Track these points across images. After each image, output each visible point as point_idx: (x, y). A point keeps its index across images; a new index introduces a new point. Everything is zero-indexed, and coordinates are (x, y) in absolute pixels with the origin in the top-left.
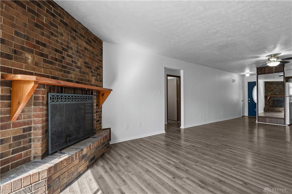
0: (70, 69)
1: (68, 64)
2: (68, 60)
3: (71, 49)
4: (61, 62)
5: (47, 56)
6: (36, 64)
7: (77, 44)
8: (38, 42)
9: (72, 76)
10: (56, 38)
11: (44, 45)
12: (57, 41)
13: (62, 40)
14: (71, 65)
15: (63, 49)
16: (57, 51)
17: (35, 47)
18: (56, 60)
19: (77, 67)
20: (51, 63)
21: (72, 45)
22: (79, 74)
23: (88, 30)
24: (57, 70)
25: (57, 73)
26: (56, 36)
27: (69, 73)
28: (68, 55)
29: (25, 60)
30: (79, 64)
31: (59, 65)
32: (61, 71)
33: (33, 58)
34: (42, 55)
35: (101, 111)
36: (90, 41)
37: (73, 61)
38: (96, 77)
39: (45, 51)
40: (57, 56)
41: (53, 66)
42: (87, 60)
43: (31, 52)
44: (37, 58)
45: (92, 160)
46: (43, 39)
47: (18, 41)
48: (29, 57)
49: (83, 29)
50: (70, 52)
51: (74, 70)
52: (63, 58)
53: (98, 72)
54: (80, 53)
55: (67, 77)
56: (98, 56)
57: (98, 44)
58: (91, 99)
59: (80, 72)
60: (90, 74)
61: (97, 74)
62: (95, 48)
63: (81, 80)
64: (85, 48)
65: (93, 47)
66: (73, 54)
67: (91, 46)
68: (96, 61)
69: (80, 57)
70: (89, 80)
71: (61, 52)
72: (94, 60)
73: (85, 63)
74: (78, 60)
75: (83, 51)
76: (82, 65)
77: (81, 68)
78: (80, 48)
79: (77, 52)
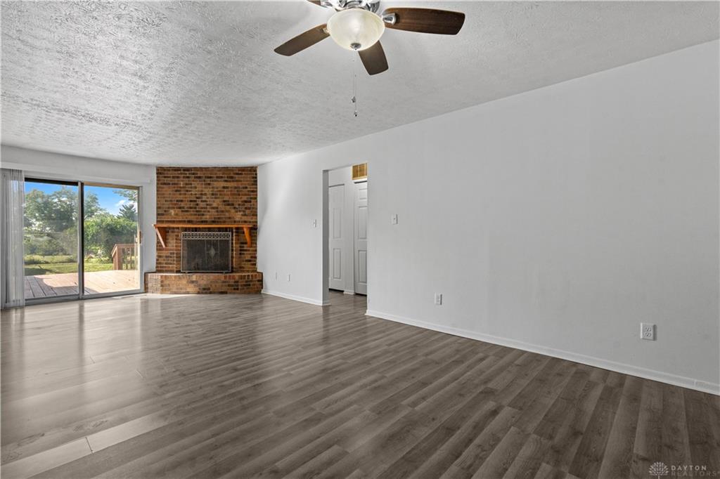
0: (204, 211)
1: (202, 208)
2: (202, 205)
3: (205, 194)
4: (195, 208)
5: (183, 207)
6: (177, 215)
7: (213, 188)
8: (178, 201)
9: (207, 217)
11: (182, 201)
12: (191, 194)
13: (198, 191)
14: (206, 208)
15: (197, 198)
16: (191, 201)
17: (175, 204)
18: (191, 208)
19: (213, 208)
20: (187, 211)
21: (206, 191)
22: (216, 213)
24: (191, 215)
25: (190, 218)
26: (190, 191)
27: (203, 215)
28: (202, 201)
29: (171, 215)
30: (215, 205)
31: (193, 211)
32: (196, 215)
33: (175, 211)
34: (180, 208)
35: (256, 251)
36: (232, 177)
37: (207, 205)
38: (244, 211)
39: (182, 204)
40: (192, 205)
41: (189, 213)
42: (226, 198)
43: (174, 208)
44: (177, 210)
45: (204, 289)
46: (181, 197)
47: (167, 205)
48: (172, 212)
49: (220, 171)
50: (204, 198)
51: (209, 212)
52: (197, 205)
53: (247, 205)
54: (216, 194)
55: (201, 218)
56: (246, 188)
57: (247, 174)
58: (228, 236)
59: (217, 212)
60: (233, 211)
61: (246, 208)
62: (241, 181)
63: (219, 218)
64: (224, 187)
65: (237, 181)
66: (208, 198)
67: (233, 181)
68: (242, 195)
69: (216, 198)
70: (230, 218)
71: (195, 201)
72: (239, 195)
73: (224, 201)
74: (214, 202)
75: (220, 191)
76: (218, 205)
77: (217, 208)
78: (216, 190)
79: (213, 194)
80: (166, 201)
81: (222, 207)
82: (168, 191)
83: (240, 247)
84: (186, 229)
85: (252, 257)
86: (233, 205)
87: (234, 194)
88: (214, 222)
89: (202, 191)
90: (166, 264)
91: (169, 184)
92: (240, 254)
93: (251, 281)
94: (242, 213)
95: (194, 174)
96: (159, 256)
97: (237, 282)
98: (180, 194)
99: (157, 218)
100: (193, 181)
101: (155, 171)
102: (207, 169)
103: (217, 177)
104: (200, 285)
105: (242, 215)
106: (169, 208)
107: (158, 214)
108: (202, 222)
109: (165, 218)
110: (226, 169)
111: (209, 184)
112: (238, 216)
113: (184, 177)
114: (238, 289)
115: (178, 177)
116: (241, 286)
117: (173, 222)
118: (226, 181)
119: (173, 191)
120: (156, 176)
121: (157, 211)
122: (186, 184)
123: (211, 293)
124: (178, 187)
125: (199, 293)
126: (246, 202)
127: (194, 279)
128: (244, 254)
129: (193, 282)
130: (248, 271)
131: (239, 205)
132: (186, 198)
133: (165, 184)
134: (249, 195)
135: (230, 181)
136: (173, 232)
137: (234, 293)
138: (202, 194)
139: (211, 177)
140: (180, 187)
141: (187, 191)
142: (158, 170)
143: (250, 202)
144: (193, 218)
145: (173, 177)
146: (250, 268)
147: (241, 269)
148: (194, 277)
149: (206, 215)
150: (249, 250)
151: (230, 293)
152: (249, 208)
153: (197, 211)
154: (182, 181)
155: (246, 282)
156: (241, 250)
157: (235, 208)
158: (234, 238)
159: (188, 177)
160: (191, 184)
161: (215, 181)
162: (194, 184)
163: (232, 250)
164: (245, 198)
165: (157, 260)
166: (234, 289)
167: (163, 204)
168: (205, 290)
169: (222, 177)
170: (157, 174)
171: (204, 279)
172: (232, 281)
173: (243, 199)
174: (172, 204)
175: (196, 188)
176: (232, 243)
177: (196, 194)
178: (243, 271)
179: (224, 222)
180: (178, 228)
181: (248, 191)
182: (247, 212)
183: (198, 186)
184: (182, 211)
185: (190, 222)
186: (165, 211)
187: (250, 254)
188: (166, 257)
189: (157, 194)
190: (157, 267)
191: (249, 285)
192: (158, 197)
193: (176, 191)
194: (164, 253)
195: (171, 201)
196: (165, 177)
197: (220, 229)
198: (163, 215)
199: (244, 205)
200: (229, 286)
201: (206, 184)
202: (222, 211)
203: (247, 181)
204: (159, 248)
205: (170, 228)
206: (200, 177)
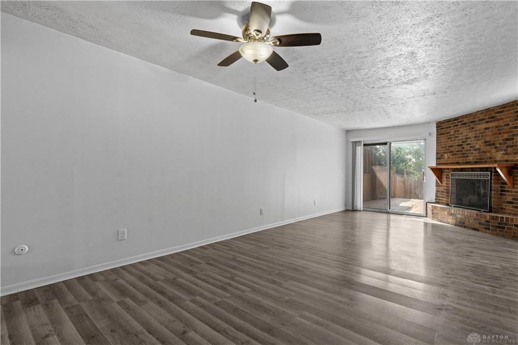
0: (469, 153)
1: (467, 151)
2: (467, 147)
4: (462, 151)
5: (453, 151)
6: (449, 158)
7: (476, 131)
8: (449, 147)
9: (471, 159)
10: (458, 138)
11: (452, 146)
12: (459, 140)
13: (464, 136)
14: (470, 150)
15: (463, 142)
16: (459, 146)
17: (448, 150)
18: (458, 151)
19: (476, 150)
20: (456, 154)
21: (470, 135)
23: (489, 109)
24: (459, 157)
25: (458, 160)
26: (458, 137)
27: (467, 156)
28: (467, 145)
29: (445, 159)
30: (477, 147)
31: (460, 154)
32: (462, 157)
34: (451, 152)
36: (493, 117)
37: (471, 147)
38: (505, 150)
39: (453, 149)
40: (460, 148)
41: (457, 156)
42: (488, 139)
43: (446, 153)
44: (449, 154)
45: (460, 222)
46: (450, 143)
48: (446, 156)
49: (482, 113)
50: (469, 141)
51: (472, 153)
52: (463, 148)
53: (509, 143)
54: (479, 137)
55: (466, 160)
56: (508, 125)
57: (510, 110)
58: (487, 175)
59: (479, 153)
60: (494, 151)
61: (508, 147)
62: (502, 119)
63: (480, 159)
64: (486, 129)
65: (499, 120)
66: (471, 141)
67: (494, 121)
68: (504, 133)
69: (478, 140)
70: (491, 158)
71: (462, 145)
72: (500, 133)
73: (486, 142)
74: (476, 144)
75: (482, 133)
76: (480, 146)
77: (479, 149)
78: (478, 132)
79: (475, 137)
80: (442, 148)
81: (484, 148)
82: (443, 139)
83: (501, 187)
84: (455, 170)
85: (514, 199)
86: (494, 144)
87: (495, 134)
88: (476, 163)
89: (467, 135)
90: (441, 197)
91: (444, 134)
92: (501, 194)
93: (506, 224)
94: (503, 152)
95: (460, 122)
96: (438, 191)
97: (488, 222)
98: (451, 141)
99: (437, 161)
100: (460, 128)
101: (435, 126)
102: (470, 115)
103: (480, 120)
104: (456, 218)
105: (503, 154)
106: (444, 153)
107: (437, 159)
108: (467, 163)
109: (442, 161)
110: (488, 110)
111: (473, 128)
112: (499, 156)
113: (454, 126)
114: (489, 229)
115: (450, 127)
116: (493, 226)
117: (446, 164)
118: (487, 122)
119: (446, 139)
120: (436, 129)
121: (437, 156)
122: (456, 132)
123: (465, 227)
124: (449, 135)
125: (456, 225)
126: (508, 139)
127: (453, 213)
128: (505, 195)
129: (452, 214)
130: (510, 214)
131: (500, 144)
132: (455, 143)
133: (441, 134)
134: (510, 132)
135: (492, 122)
136: (445, 172)
137: (485, 232)
138: (466, 138)
139: (474, 122)
140: (451, 135)
141: (456, 137)
142: (437, 124)
143: (513, 139)
144: (460, 160)
145: (447, 128)
146: (511, 210)
147: (501, 210)
148: (453, 210)
149: (470, 156)
150: (511, 192)
151: (482, 231)
152: (512, 146)
153: (463, 154)
154: (453, 129)
155: (499, 223)
156: (501, 191)
157: (496, 148)
158: (493, 178)
159: (457, 126)
160: (459, 131)
161: (478, 124)
162: (461, 130)
163: (491, 190)
164: (506, 136)
165: (436, 194)
166: (485, 228)
167: (441, 150)
168: (461, 224)
169: (483, 119)
170: (437, 127)
171: (461, 213)
172: (483, 221)
173: (503, 138)
174: (446, 149)
175: (462, 133)
176: (491, 183)
177: (462, 139)
178: (504, 213)
179: (485, 163)
180: (448, 169)
181: (510, 128)
182: (509, 150)
183: (464, 131)
184: (453, 155)
185: (458, 163)
186: (441, 156)
187: (512, 195)
188: (442, 192)
189: (437, 143)
190: (436, 199)
191: (504, 228)
192: (437, 146)
193: (449, 138)
194: (441, 189)
195: (445, 147)
196: (441, 129)
197: (481, 169)
198: (440, 158)
199: (506, 143)
200: (480, 224)
201: (470, 129)
202: (484, 152)
203: (509, 117)
204: (437, 185)
205: (444, 169)
206: (465, 124)
